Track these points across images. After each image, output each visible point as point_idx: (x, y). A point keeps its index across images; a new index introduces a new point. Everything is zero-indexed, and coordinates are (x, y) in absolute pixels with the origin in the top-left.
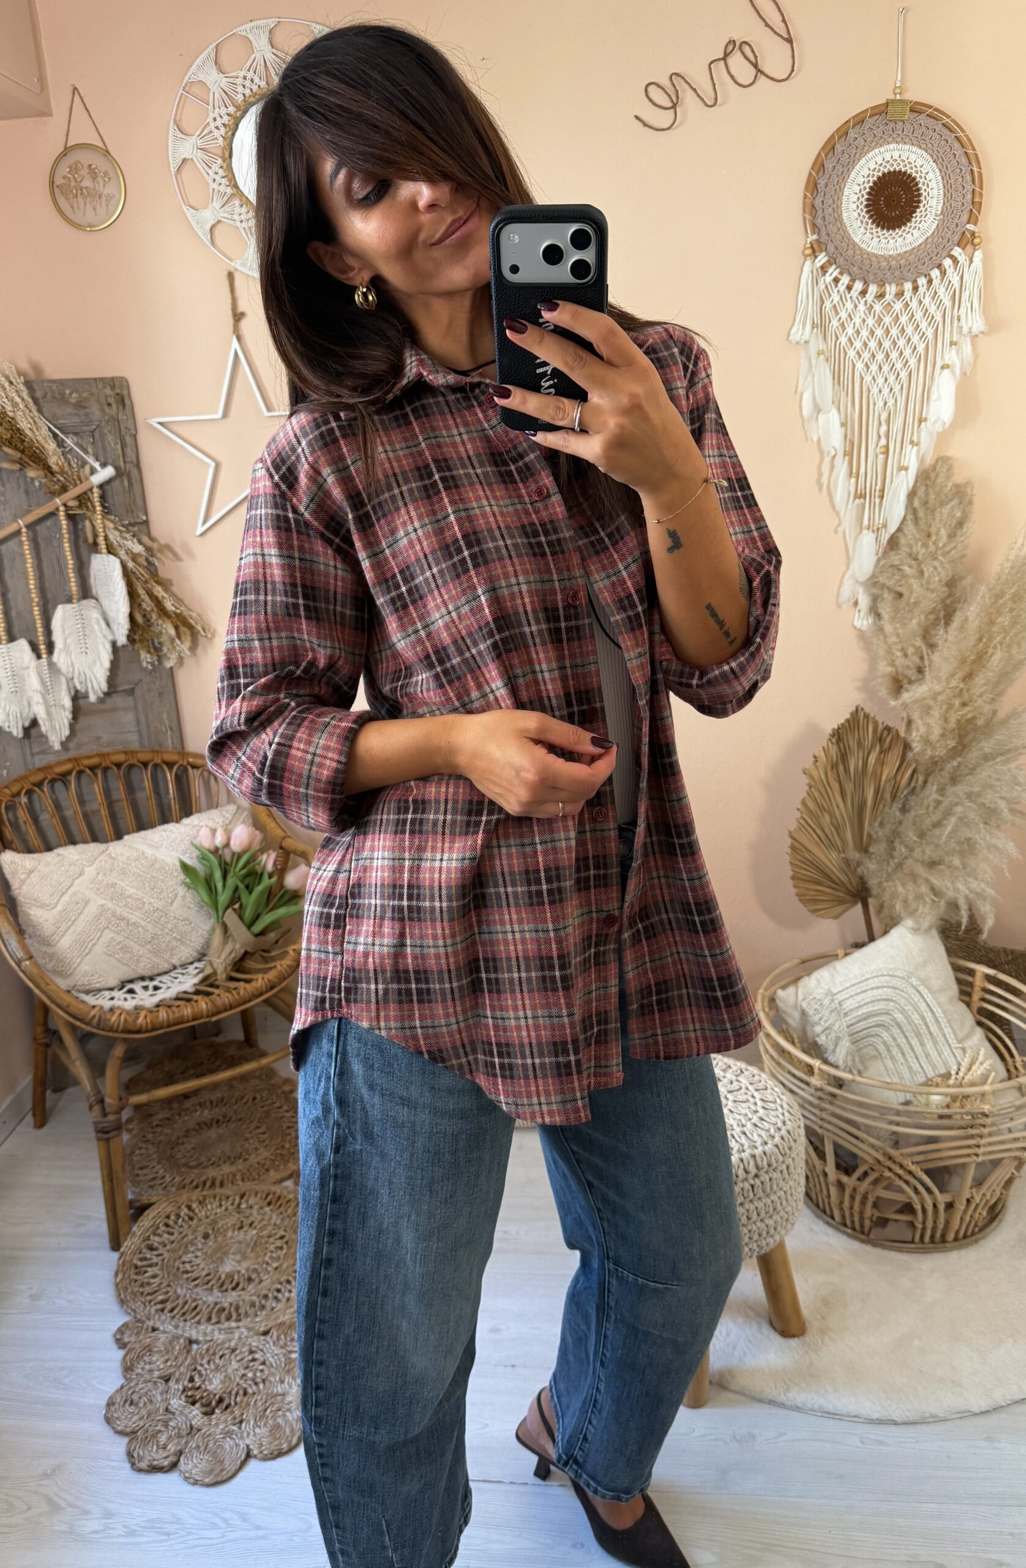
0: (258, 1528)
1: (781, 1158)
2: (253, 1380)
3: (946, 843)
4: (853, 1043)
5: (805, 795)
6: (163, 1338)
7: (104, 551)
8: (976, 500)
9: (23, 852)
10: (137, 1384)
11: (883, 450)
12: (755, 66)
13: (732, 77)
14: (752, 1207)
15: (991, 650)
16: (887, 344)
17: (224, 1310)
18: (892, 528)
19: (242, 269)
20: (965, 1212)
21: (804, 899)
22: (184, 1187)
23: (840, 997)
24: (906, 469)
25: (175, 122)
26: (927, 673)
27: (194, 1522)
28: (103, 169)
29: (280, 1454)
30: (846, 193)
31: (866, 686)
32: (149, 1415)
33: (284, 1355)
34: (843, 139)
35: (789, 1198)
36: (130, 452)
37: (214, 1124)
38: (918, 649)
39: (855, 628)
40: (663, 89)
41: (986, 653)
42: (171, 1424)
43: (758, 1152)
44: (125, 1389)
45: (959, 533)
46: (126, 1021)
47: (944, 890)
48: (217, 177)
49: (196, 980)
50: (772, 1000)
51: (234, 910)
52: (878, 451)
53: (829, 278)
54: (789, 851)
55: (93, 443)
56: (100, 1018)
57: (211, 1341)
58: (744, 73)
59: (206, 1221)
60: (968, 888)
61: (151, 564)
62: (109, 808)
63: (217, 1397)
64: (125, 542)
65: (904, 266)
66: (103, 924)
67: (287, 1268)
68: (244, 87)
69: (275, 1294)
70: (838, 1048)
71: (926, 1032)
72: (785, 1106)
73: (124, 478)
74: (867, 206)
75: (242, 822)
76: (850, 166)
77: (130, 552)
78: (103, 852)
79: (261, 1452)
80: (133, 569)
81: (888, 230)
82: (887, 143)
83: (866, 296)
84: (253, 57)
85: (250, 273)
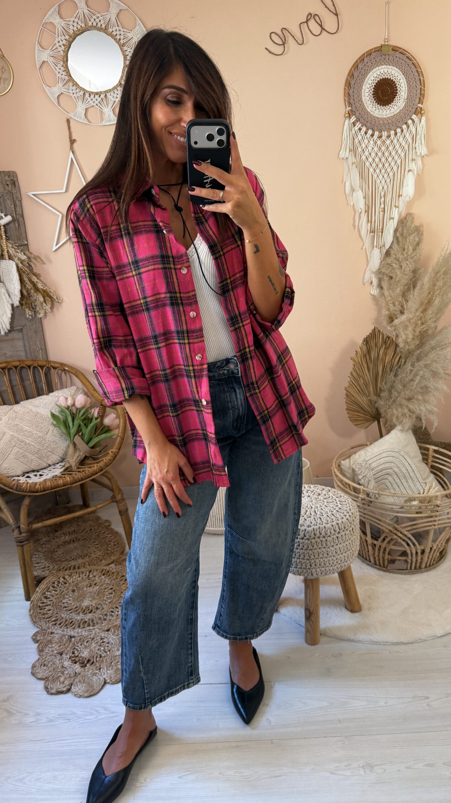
0: (113, 712)
1: (350, 525)
2: (104, 650)
3: (415, 388)
4: (376, 483)
5: (352, 370)
6: (57, 636)
7: (7, 258)
8: (424, 233)
10: (46, 657)
11: (382, 210)
12: (321, 26)
13: (310, 31)
14: (337, 547)
15: (435, 298)
16: (383, 160)
17: (86, 622)
18: (387, 247)
19: (74, 118)
20: (430, 552)
21: (353, 420)
22: (60, 570)
23: (370, 462)
24: (393, 219)
25: (38, 43)
26: (405, 311)
27: (82, 713)
28: (1, 65)
30: (364, 88)
31: (377, 320)
32: (54, 669)
34: (362, 62)
35: (354, 544)
36: (18, 209)
37: (72, 542)
38: (400, 302)
39: (371, 294)
40: (278, 35)
41: (432, 299)
42: (66, 672)
43: (340, 522)
44: (40, 660)
45: (417, 248)
46: (30, 486)
47: (415, 410)
48: (60, 71)
49: (62, 470)
50: (339, 466)
51: (79, 435)
52: (380, 210)
53: (356, 128)
54: (345, 396)
56: (17, 485)
57: (81, 636)
58: (316, 29)
59: (73, 584)
60: (426, 409)
61: (30, 266)
62: (12, 389)
63: (87, 659)
64: (17, 254)
65: (391, 123)
66: (13, 444)
67: (115, 602)
68: (73, 26)
69: (111, 613)
70: (369, 485)
71: (409, 476)
72: (350, 503)
73: (16, 222)
74: (373, 94)
75: (81, 394)
76: (365, 75)
77: (21, 259)
78: (11, 409)
79: (111, 681)
80: (22, 268)
81: (383, 106)
82: (382, 65)
83: (374, 137)
84: (78, 11)
85: (78, 119)
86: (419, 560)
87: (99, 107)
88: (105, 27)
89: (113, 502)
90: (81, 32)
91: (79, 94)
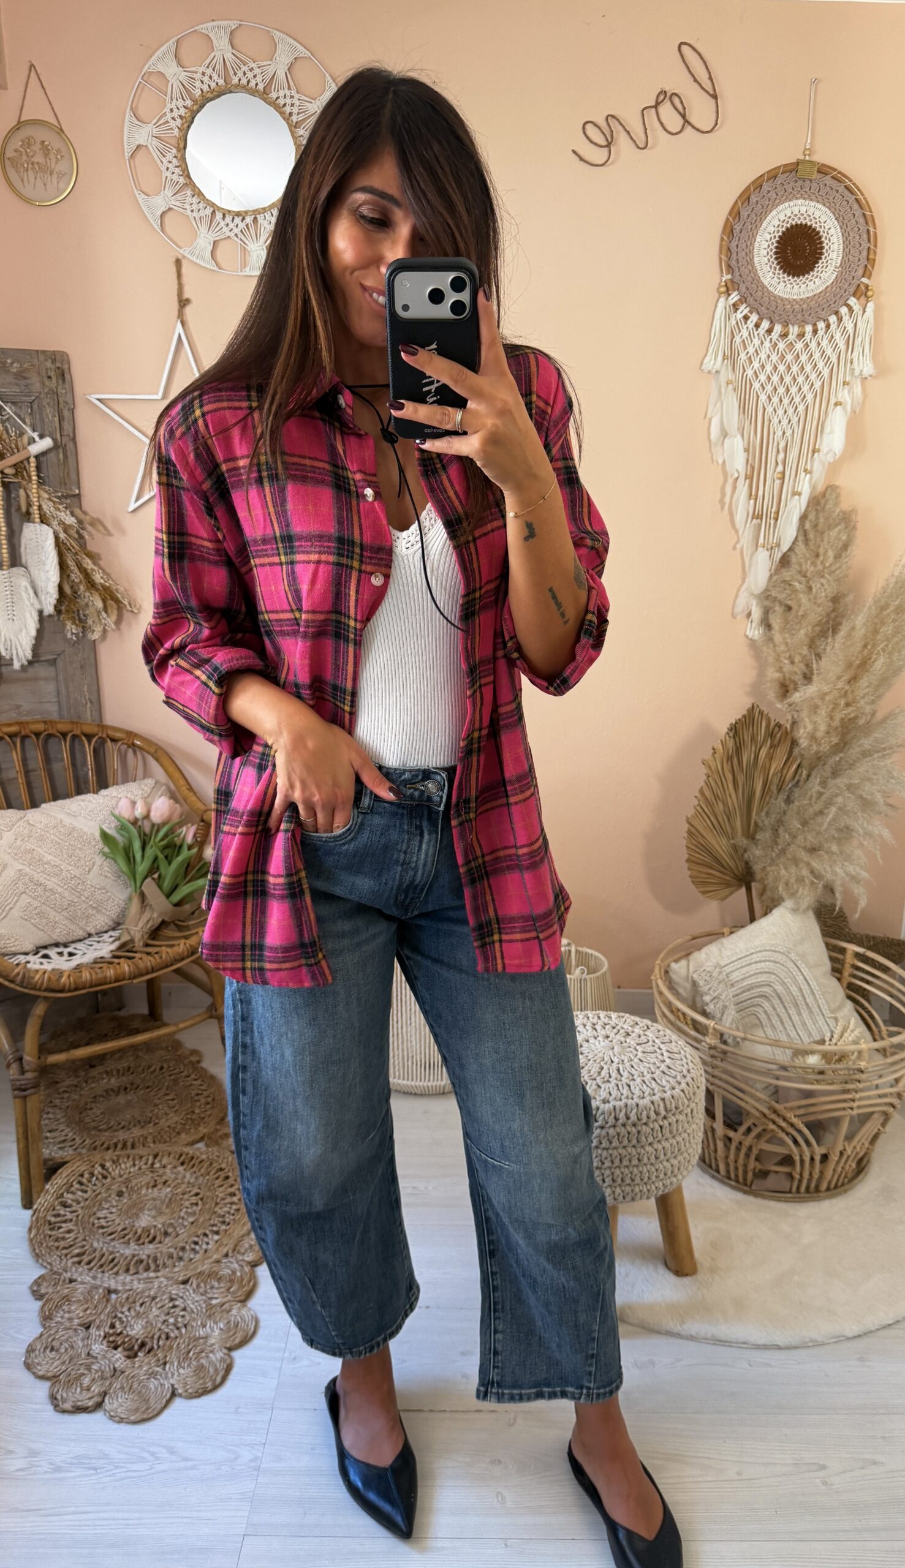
0: (186, 1459)
1: (686, 1102)
2: (175, 1324)
3: (827, 829)
4: (738, 1012)
5: (703, 784)
6: (81, 1288)
7: (38, 520)
8: (859, 526)
10: (57, 1332)
11: (779, 476)
12: (683, 116)
13: (662, 124)
15: (875, 656)
16: (788, 379)
17: (141, 1261)
18: (785, 547)
19: (190, 257)
20: (838, 1162)
21: (698, 882)
22: (95, 1149)
23: (728, 969)
25: (132, 109)
26: (815, 678)
27: (122, 1456)
28: (55, 147)
29: (205, 1392)
30: (758, 239)
31: (756, 688)
32: (71, 1360)
33: (205, 1301)
34: (757, 191)
35: (692, 1140)
36: (66, 426)
37: (122, 1091)
38: (805, 658)
39: (747, 637)
40: (600, 128)
41: (870, 658)
42: (94, 1367)
43: (668, 1095)
44: (43, 1337)
45: (843, 554)
46: (49, 978)
47: (823, 873)
48: (170, 166)
49: (113, 947)
50: (667, 972)
51: (153, 879)
52: (776, 475)
53: (739, 315)
54: (686, 835)
55: (31, 414)
56: (24, 975)
57: (130, 1290)
58: (672, 120)
59: (120, 1179)
60: (845, 872)
61: (81, 537)
62: (26, 777)
63: (139, 1341)
64: (58, 513)
65: (807, 310)
66: (21, 888)
67: (203, 1223)
68: (202, 82)
69: (193, 1246)
70: (725, 1016)
71: (803, 1003)
72: (688, 1056)
73: (61, 450)
74: (776, 253)
75: (162, 795)
76: (762, 215)
77: (64, 524)
78: (21, 818)
79: (186, 1391)
80: (65, 541)
81: (793, 277)
82: (797, 199)
83: (773, 334)
84: (213, 54)
85: (198, 261)
86: (816, 1176)
87: (241, 240)
88: (264, 88)
89: (211, 1017)
90: (218, 94)
91: (202, 213)
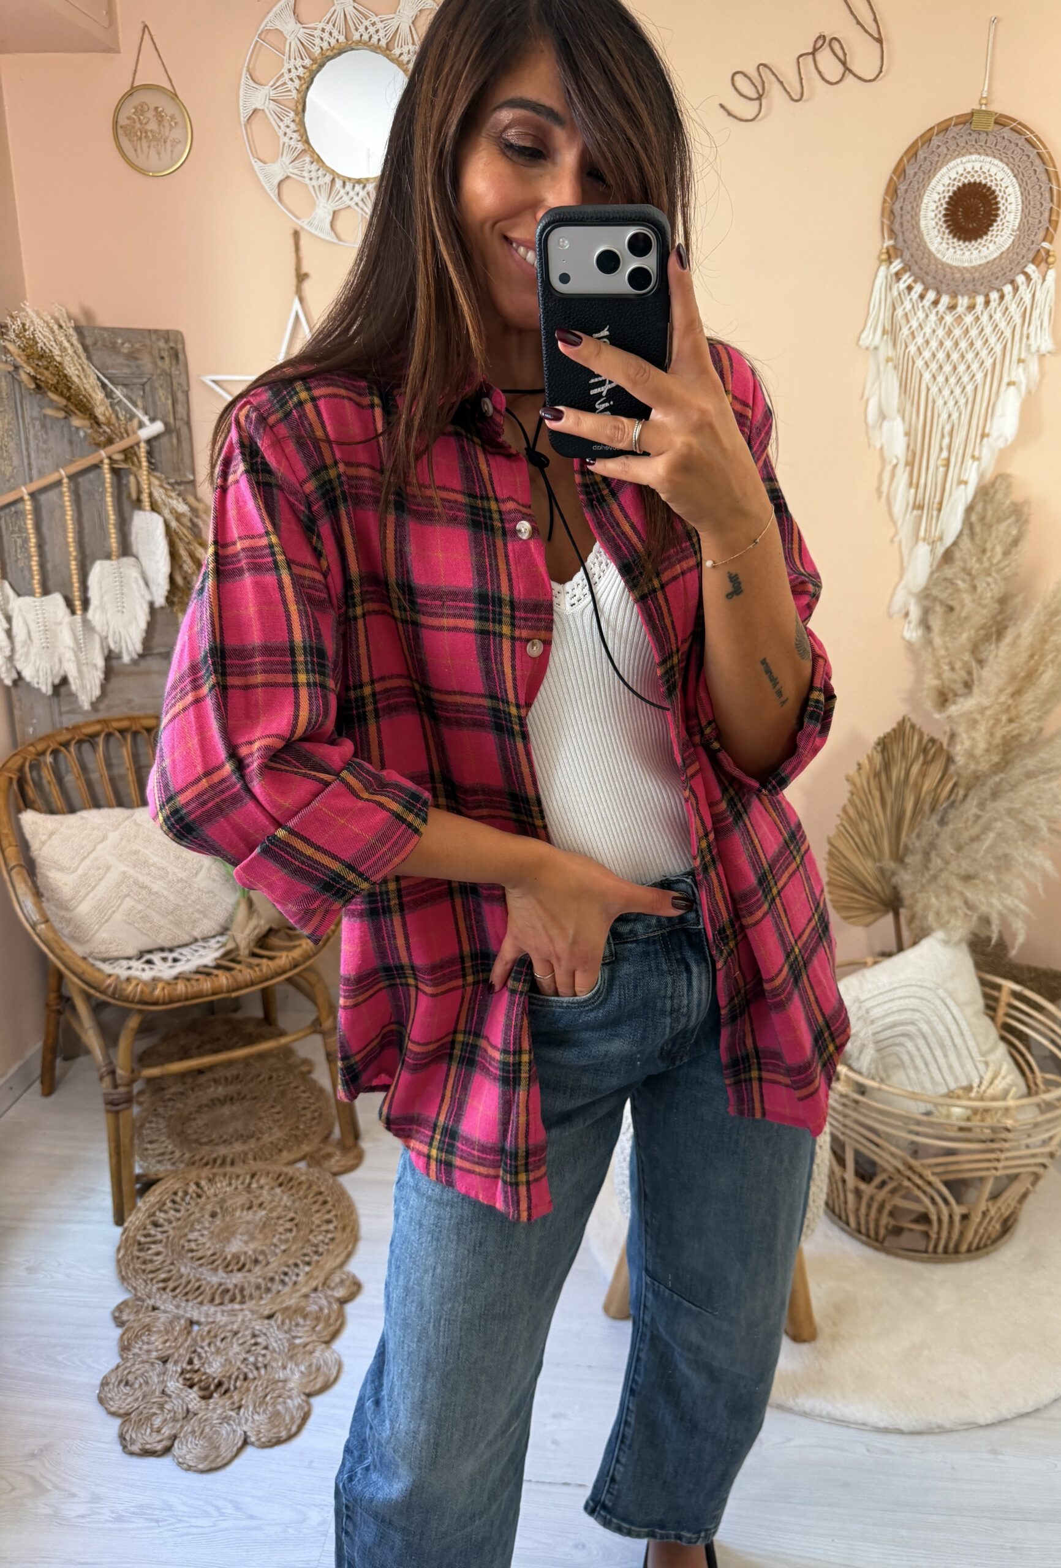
2: (255, 1364)
3: (984, 858)
4: (877, 1051)
5: (847, 802)
6: (163, 1317)
7: (148, 508)
8: (1032, 519)
9: (45, 812)
10: (133, 1364)
11: (944, 462)
12: (844, 63)
13: (819, 72)
15: (1041, 668)
16: (955, 356)
17: (227, 1291)
18: (948, 541)
19: (308, 228)
20: (980, 1222)
21: (838, 906)
22: (193, 1163)
23: (868, 1005)
25: (248, 70)
26: (976, 688)
27: (186, 1509)
28: (169, 114)
29: (279, 1442)
30: (925, 200)
31: (912, 697)
32: (144, 1396)
33: (288, 1340)
34: (925, 146)
36: (180, 409)
37: (228, 1101)
38: (965, 664)
39: (903, 639)
40: (750, 79)
41: (1036, 670)
42: (167, 1406)
44: (120, 1369)
45: (1014, 551)
46: (143, 991)
47: (979, 904)
48: (288, 130)
49: (217, 954)
52: (940, 462)
53: (902, 285)
54: (827, 856)
55: (143, 397)
56: (117, 986)
57: (213, 1322)
58: (831, 68)
59: (215, 1199)
60: (1002, 904)
61: (195, 526)
63: (216, 1381)
64: (170, 501)
65: (979, 279)
66: (125, 892)
67: (296, 1251)
68: (322, 39)
69: (282, 1277)
70: (863, 1057)
71: (951, 1045)
73: (173, 435)
74: (945, 215)
76: (930, 173)
77: (175, 511)
79: (259, 1440)
80: (176, 529)
81: (965, 242)
82: (971, 154)
83: (940, 306)
84: (334, 8)
85: (316, 233)
86: (955, 1235)
87: (361, 209)
88: (387, 44)
89: (315, 1032)
90: (339, 51)
91: (321, 181)
